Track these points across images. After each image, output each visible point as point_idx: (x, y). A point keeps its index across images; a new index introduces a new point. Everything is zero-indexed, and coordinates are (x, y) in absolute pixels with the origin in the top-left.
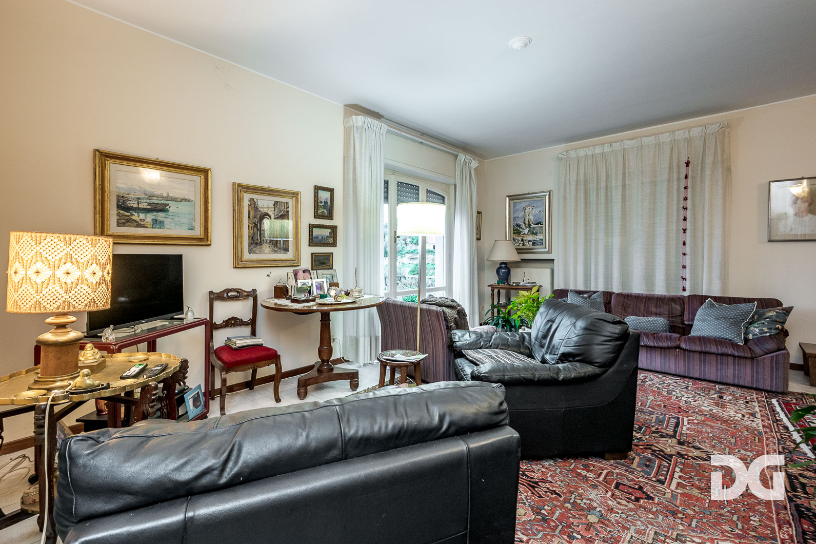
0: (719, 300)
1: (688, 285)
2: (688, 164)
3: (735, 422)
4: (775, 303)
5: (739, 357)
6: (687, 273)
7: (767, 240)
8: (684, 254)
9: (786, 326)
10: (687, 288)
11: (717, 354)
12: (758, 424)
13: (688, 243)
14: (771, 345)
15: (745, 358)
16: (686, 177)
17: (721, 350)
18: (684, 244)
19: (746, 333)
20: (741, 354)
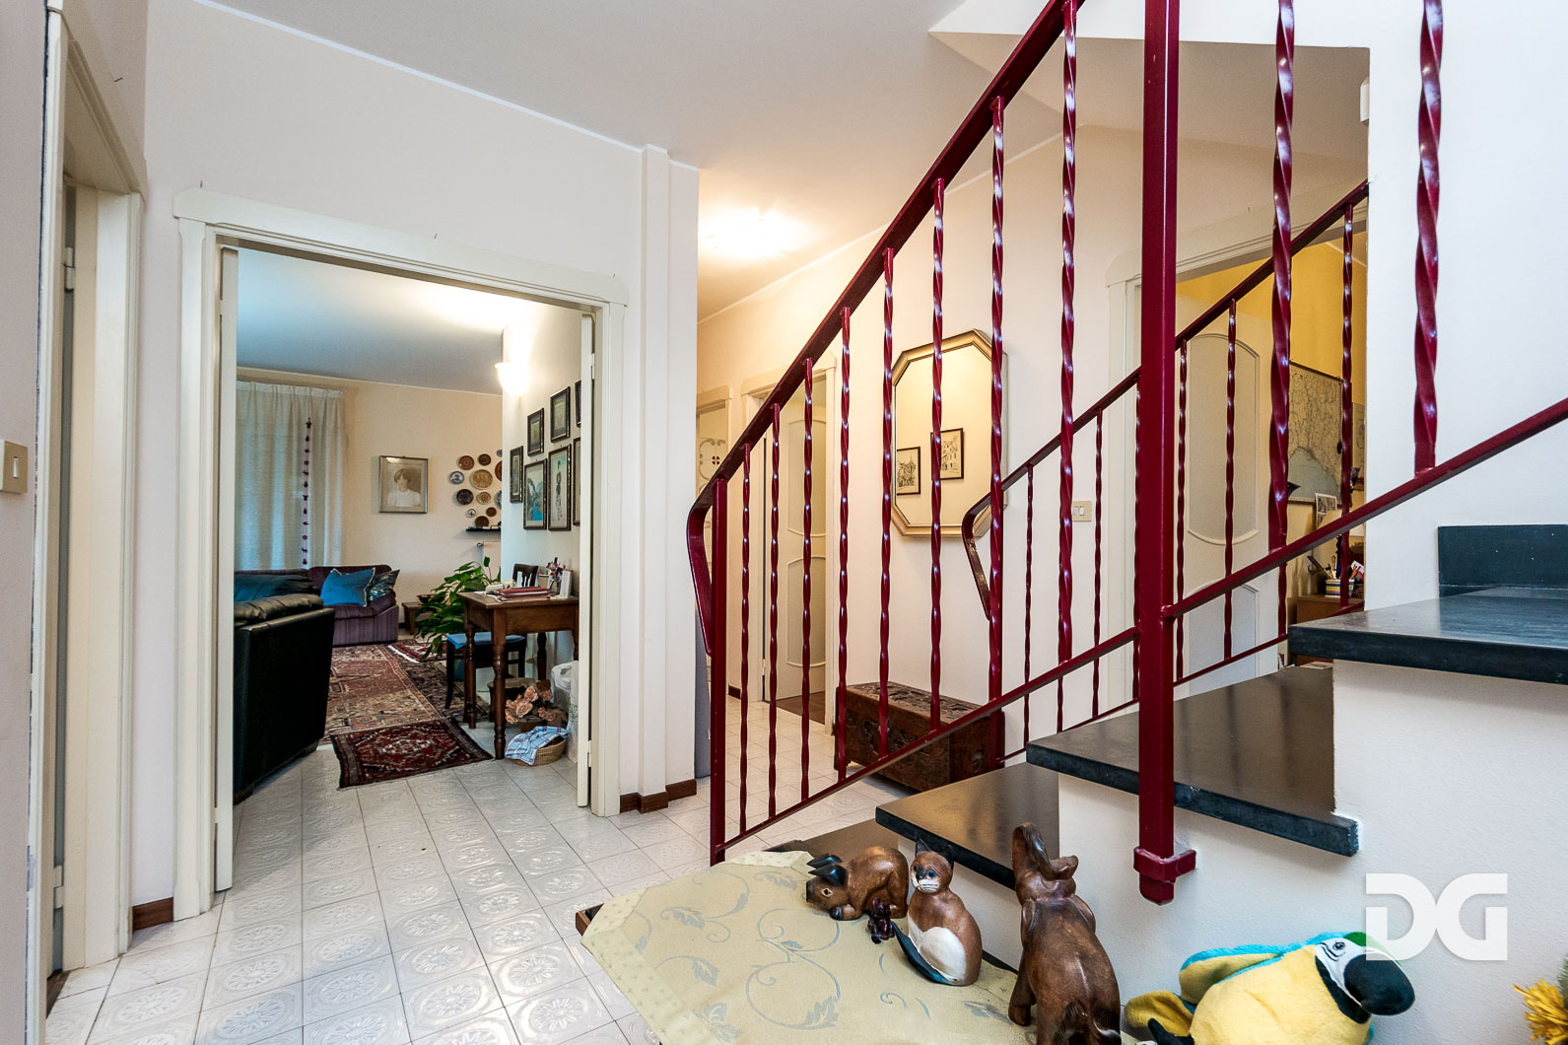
0: (342, 569)
1: (308, 557)
2: (309, 425)
3: (370, 661)
4: (385, 569)
5: (364, 617)
6: (308, 544)
7: (378, 510)
8: (305, 523)
9: (394, 589)
10: (308, 560)
11: (346, 619)
12: (384, 658)
13: (309, 512)
14: (386, 603)
15: (369, 617)
16: (308, 439)
17: (350, 614)
18: (305, 512)
19: (368, 597)
20: (366, 615)
